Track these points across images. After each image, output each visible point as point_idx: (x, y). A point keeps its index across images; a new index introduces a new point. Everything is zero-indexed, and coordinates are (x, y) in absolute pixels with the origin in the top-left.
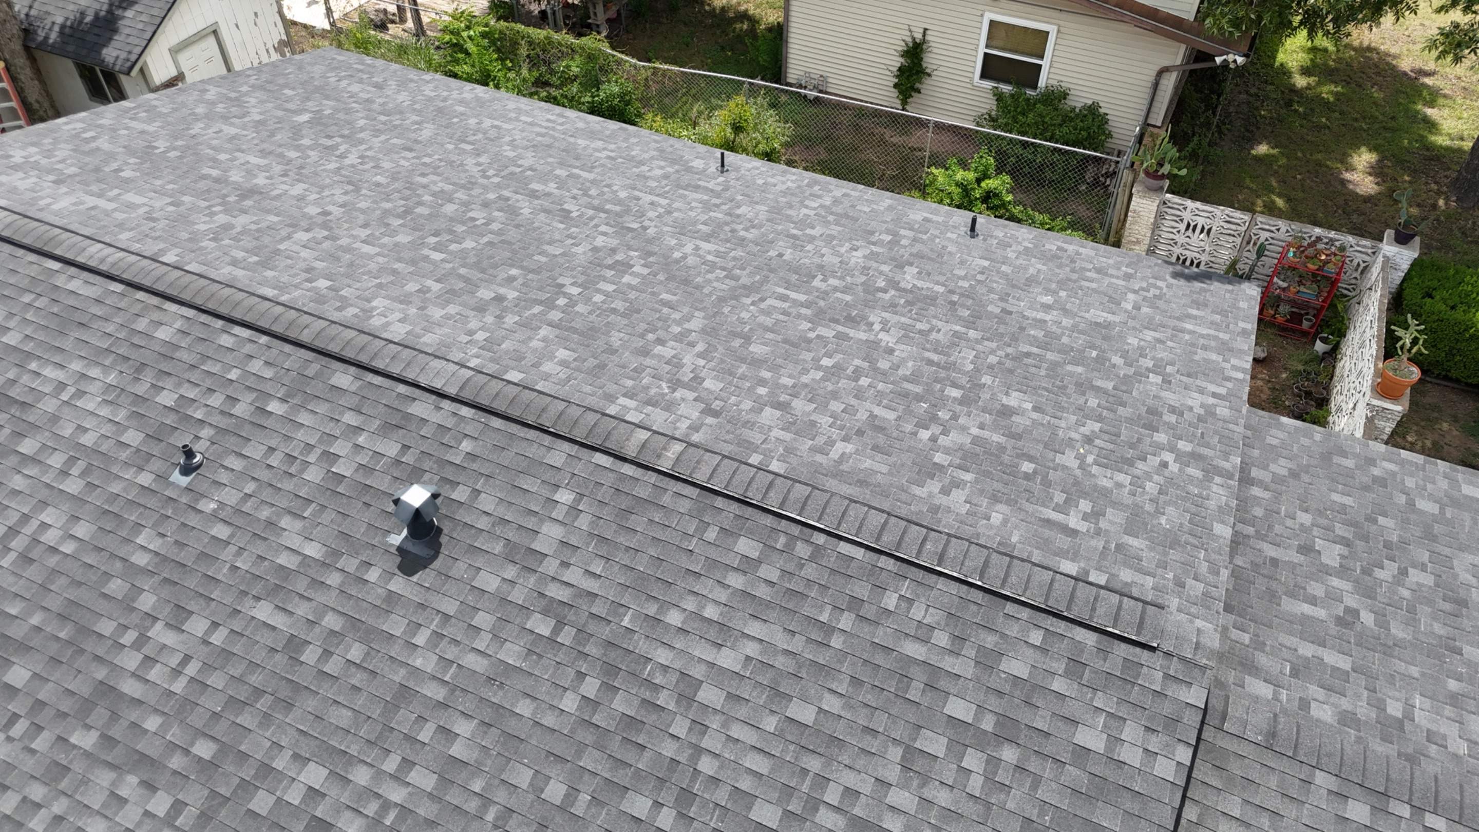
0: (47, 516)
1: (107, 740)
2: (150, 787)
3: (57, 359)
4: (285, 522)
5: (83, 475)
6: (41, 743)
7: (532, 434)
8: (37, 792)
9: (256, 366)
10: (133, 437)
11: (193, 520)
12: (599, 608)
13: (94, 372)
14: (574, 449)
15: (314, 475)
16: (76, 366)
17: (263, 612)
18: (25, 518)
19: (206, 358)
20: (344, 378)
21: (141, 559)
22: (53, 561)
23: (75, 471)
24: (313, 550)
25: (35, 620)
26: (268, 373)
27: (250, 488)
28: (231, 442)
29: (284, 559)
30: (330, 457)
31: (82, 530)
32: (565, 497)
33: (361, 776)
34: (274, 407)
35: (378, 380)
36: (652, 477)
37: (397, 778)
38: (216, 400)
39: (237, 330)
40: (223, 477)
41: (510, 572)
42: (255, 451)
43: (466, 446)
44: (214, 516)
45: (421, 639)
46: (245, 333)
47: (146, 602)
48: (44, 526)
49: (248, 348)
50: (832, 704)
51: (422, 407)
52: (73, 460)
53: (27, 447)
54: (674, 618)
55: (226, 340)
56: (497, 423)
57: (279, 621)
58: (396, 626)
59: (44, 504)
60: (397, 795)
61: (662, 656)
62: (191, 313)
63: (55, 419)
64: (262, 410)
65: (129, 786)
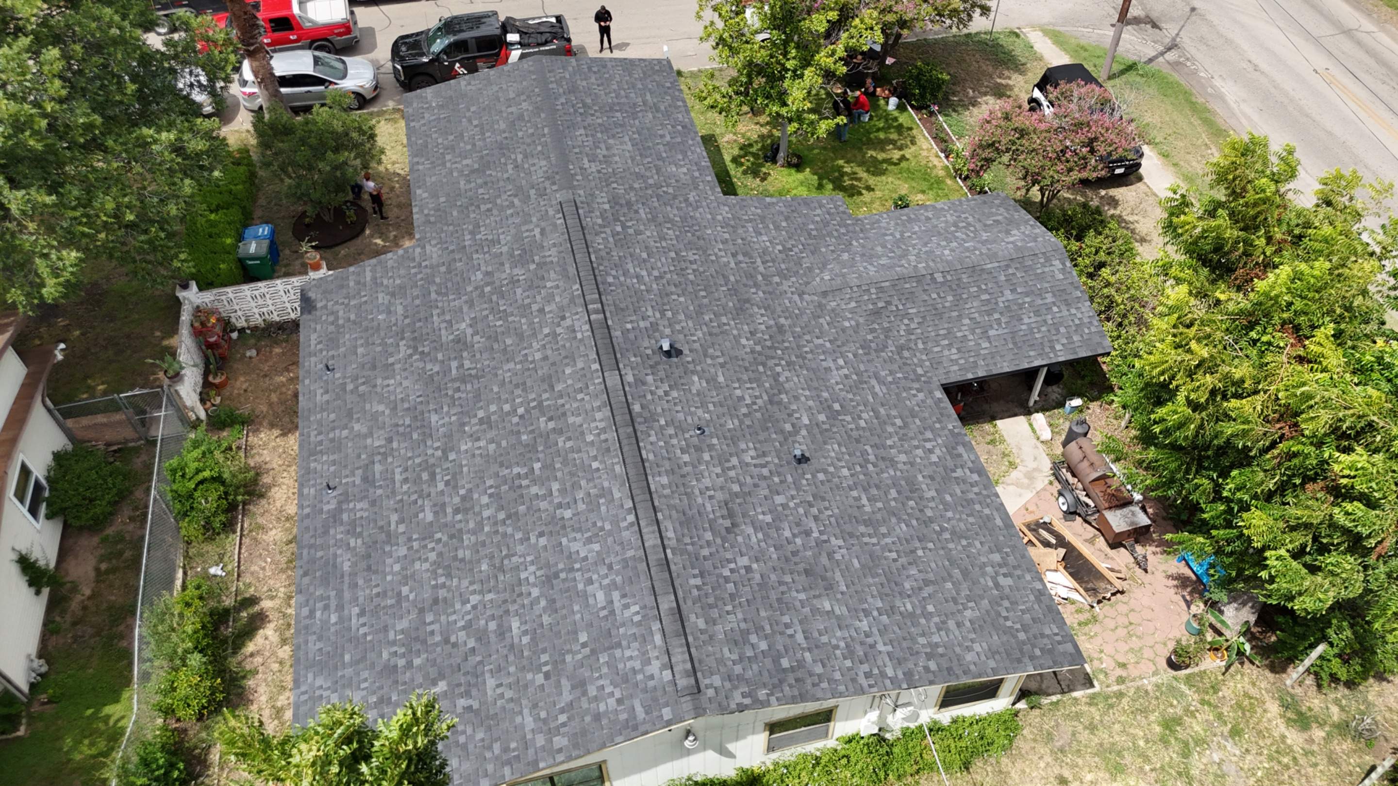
0: (748, 460)
1: (780, 393)
2: (778, 373)
3: (702, 509)
4: (694, 391)
5: (729, 461)
6: (795, 407)
7: (615, 344)
8: (803, 399)
9: (653, 439)
10: (706, 456)
11: (714, 417)
12: (654, 304)
13: (697, 492)
14: (612, 331)
15: (675, 394)
16: (700, 500)
17: (721, 379)
18: (755, 466)
19: (663, 458)
20: (637, 408)
21: (736, 422)
22: (758, 446)
23: (730, 465)
24: (696, 378)
25: (774, 436)
26: (653, 433)
27: (693, 409)
28: (684, 425)
29: (705, 384)
30: (666, 393)
31: (743, 446)
32: (629, 326)
33: (735, 332)
34: (663, 422)
35: (629, 397)
36: (606, 308)
37: (729, 324)
38: (674, 441)
39: (644, 456)
40: (696, 419)
41: (661, 328)
42: (681, 416)
43: (633, 359)
44: (709, 412)
45: (695, 338)
46: (644, 453)
47: (744, 410)
48: (752, 458)
49: (649, 447)
50: (638, 251)
51: (630, 378)
52: (729, 469)
53: (736, 488)
54: (643, 287)
55: (651, 457)
56: (619, 356)
57: (720, 373)
58: (697, 346)
59: (747, 464)
60: (732, 323)
61: (655, 286)
62: (650, 478)
63: (722, 488)
64: (667, 425)
65: (782, 379)
